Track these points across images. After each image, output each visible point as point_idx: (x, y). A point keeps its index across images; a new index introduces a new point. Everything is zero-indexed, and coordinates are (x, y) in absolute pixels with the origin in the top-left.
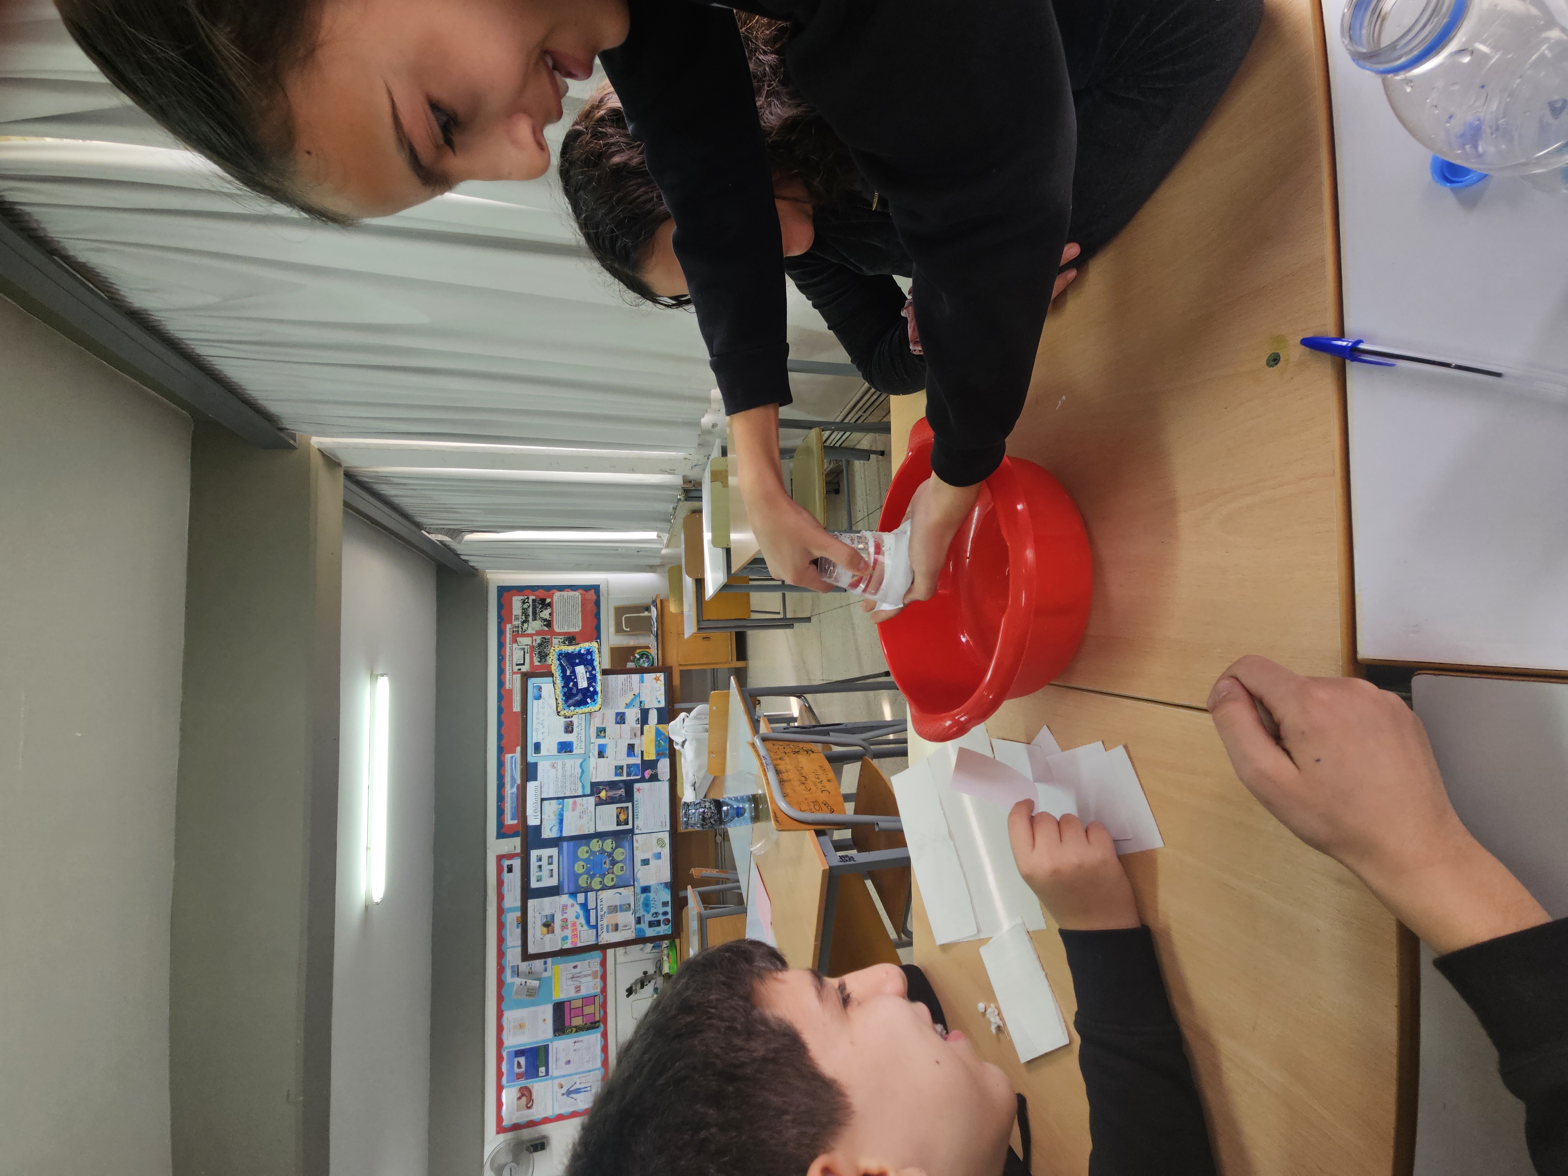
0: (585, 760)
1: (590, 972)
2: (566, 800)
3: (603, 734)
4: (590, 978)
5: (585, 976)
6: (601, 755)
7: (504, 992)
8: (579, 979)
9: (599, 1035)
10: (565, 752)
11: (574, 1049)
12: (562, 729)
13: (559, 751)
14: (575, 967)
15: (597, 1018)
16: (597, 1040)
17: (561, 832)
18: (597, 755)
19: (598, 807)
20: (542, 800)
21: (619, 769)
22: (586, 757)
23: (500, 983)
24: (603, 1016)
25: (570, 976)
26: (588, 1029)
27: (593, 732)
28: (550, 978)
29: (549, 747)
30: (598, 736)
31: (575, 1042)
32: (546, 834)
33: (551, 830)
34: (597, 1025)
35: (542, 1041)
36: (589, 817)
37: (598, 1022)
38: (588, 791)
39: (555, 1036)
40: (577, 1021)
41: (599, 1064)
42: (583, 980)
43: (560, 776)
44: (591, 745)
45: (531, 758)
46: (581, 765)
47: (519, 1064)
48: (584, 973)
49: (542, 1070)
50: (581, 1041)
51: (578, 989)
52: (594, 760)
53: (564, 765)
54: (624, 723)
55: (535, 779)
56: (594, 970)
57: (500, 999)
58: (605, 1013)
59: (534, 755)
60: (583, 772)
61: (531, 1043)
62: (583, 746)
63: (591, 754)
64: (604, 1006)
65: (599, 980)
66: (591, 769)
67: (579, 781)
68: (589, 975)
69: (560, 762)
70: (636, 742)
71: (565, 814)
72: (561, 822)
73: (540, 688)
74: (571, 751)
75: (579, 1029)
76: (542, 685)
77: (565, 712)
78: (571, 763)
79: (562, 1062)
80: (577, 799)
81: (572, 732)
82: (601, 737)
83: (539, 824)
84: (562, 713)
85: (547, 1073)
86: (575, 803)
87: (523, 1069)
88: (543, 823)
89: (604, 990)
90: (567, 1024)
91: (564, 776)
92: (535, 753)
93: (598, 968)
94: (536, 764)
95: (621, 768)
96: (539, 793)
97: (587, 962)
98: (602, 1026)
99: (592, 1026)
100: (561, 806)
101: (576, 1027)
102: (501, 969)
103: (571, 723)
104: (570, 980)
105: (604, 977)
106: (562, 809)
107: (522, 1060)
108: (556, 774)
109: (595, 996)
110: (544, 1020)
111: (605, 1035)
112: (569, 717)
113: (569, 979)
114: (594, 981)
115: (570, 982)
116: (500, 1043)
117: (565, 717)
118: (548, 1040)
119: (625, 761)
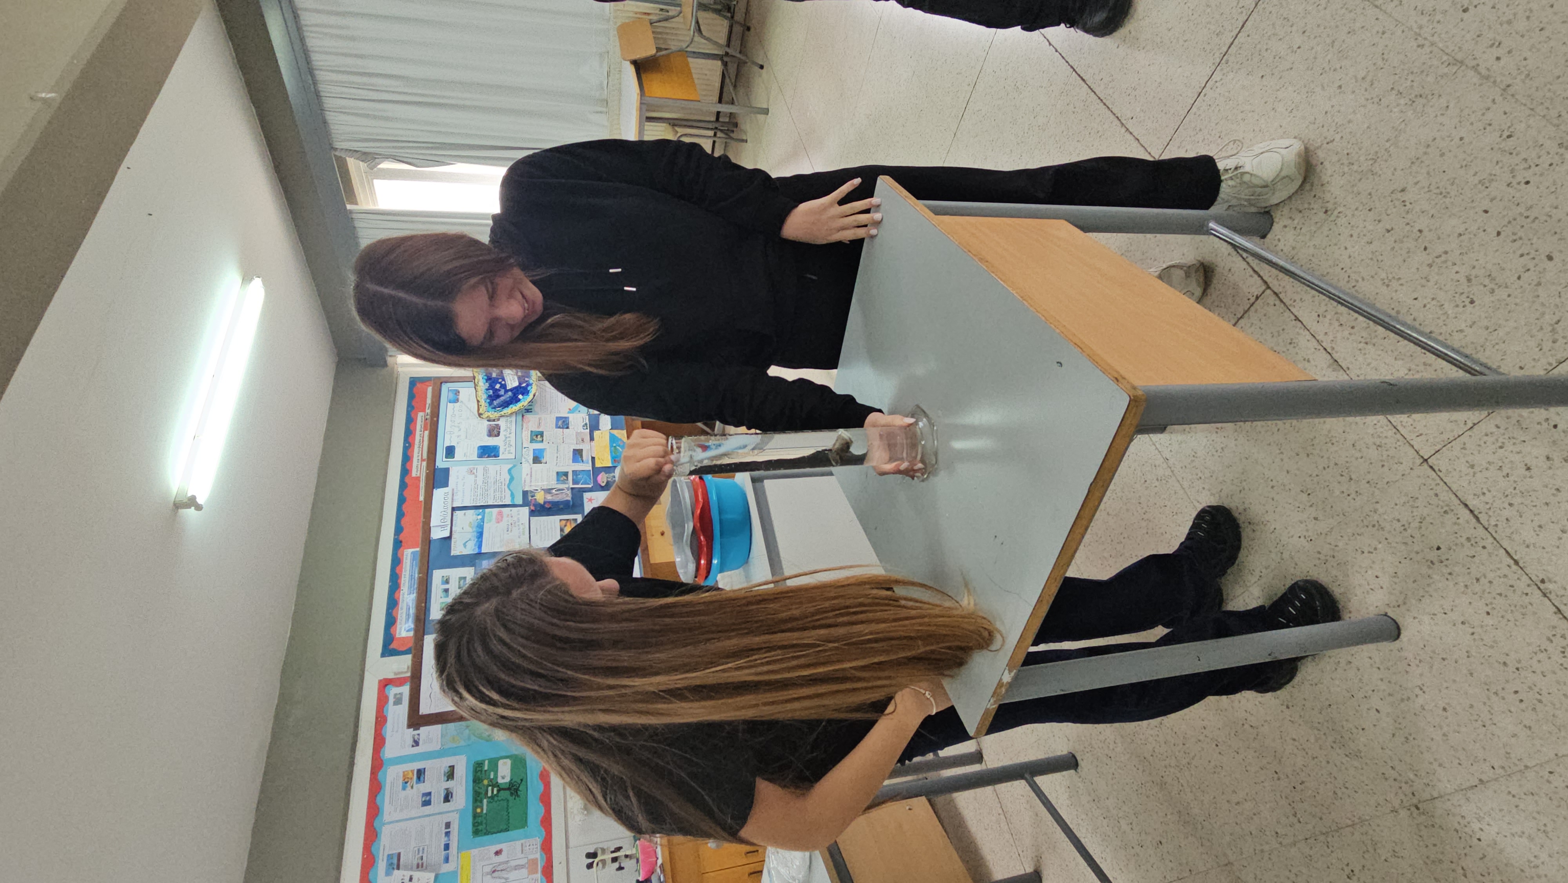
0: (514, 466)
1: (523, 862)
2: (487, 510)
3: (539, 438)
4: (524, 873)
5: (516, 867)
6: (537, 460)
10: (488, 457)
12: (485, 432)
13: (481, 456)
14: (498, 853)
17: (480, 547)
18: (531, 461)
19: (534, 519)
20: (454, 509)
21: (562, 476)
22: (517, 462)
25: (489, 868)
27: (526, 435)
28: (454, 873)
29: (466, 450)
30: (532, 441)
32: (457, 549)
33: (465, 545)
36: (521, 530)
38: (519, 501)
42: (513, 876)
43: (480, 482)
44: (524, 450)
45: (441, 462)
46: (510, 471)
52: (527, 466)
53: (486, 470)
54: (568, 428)
55: (446, 485)
56: (530, 857)
59: (444, 459)
60: (512, 479)
62: (513, 450)
63: (523, 460)
65: (539, 876)
66: (524, 476)
67: (507, 490)
69: (480, 468)
70: (585, 447)
71: (486, 526)
72: (480, 535)
73: (457, 393)
74: (496, 456)
76: (460, 389)
77: (489, 414)
78: (495, 469)
80: (504, 510)
81: (498, 435)
82: (537, 442)
83: (448, 535)
84: (484, 416)
86: (500, 513)
88: (453, 536)
91: (485, 483)
92: (446, 457)
93: (538, 854)
94: (447, 471)
95: (566, 474)
96: (450, 500)
97: (519, 843)
100: (480, 517)
102: (369, 862)
103: (498, 427)
104: (489, 876)
105: (548, 871)
106: (483, 520)
108: (475, 481)
112: (494, 420)
113: (488, 873)
114: (531, 877)
117: (489, 421)
119: (570, 467)
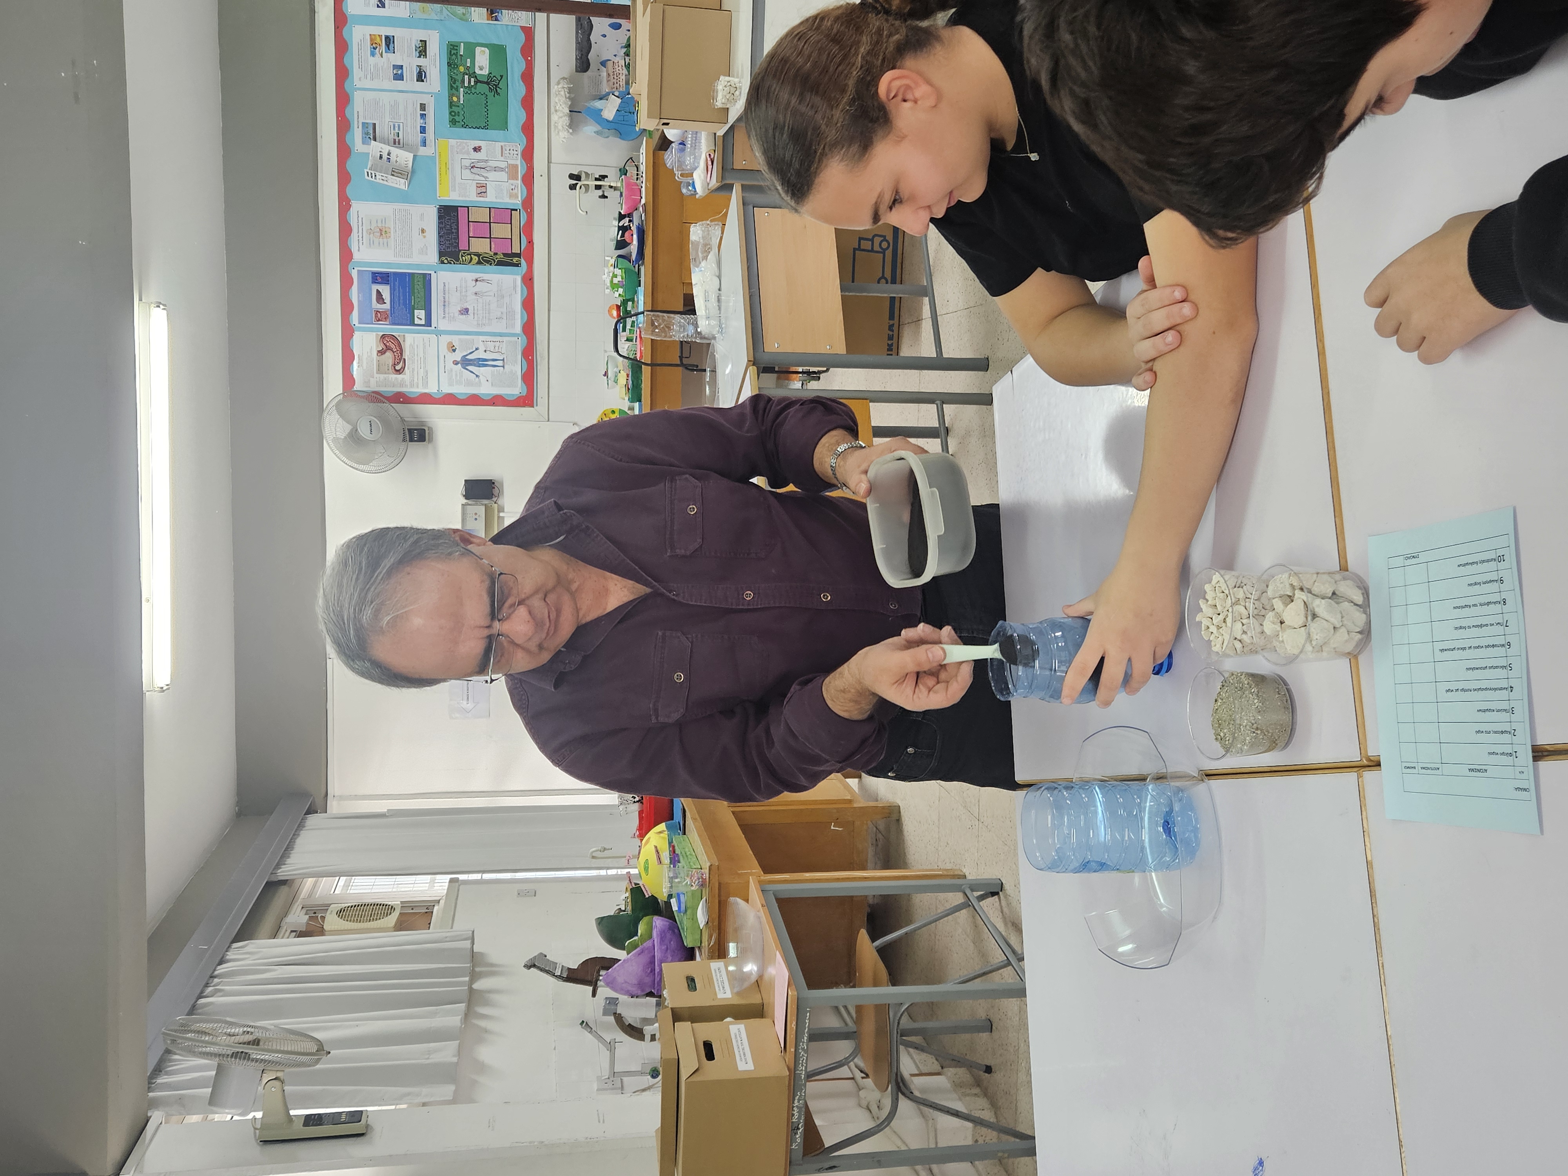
1: (503, 165)
4: (503, 176)
5: (496, 169)
7: (350, 166)
8: (482, 172)
9: (519, 279)
11: (476, 289)
14: (477, 149)
15: (516, 250)
16: (515, 288)
23: (344, 152)
24: (527, 246)
25: (467, 163)
26: (500, 263)
28: (432, 158)
31: (477, 280)
34: (515, 260)
35: (418, 266)
37: (518, 255)
39: (442, 262)
40: (481, 246)
41: (518, 328)
42: (492, 176)
47: (380, 298)
48: (492, 164)
49: (420, 314)
50: (488, 282)
51: (482, 189)
56: (510, 162)
57: (344, 178)
58: (530, 242)
61: (399, 266)
64: (528, 229)
65: (519, 182)
68: (502, 169)
75: (483, 260)
79: (455, 309)
85: (428, 323)
87: (387, 306)
89: (528, 203)
90: (463, 245)
93: (518, 161)
97: (498, 145)
98: (523, 263)
99: (508, 260)
101: (478, 255)
102: (343, 125)
104: (468, 171)
105: (528, 180)
107: (385, 290)
109: (512, 210)
110: (423, 231)
111: (528, 280)
113: (466, 168)
114: (511, 181)
115: (467, 173)
116: (346, 256)
118: (429, 267)
